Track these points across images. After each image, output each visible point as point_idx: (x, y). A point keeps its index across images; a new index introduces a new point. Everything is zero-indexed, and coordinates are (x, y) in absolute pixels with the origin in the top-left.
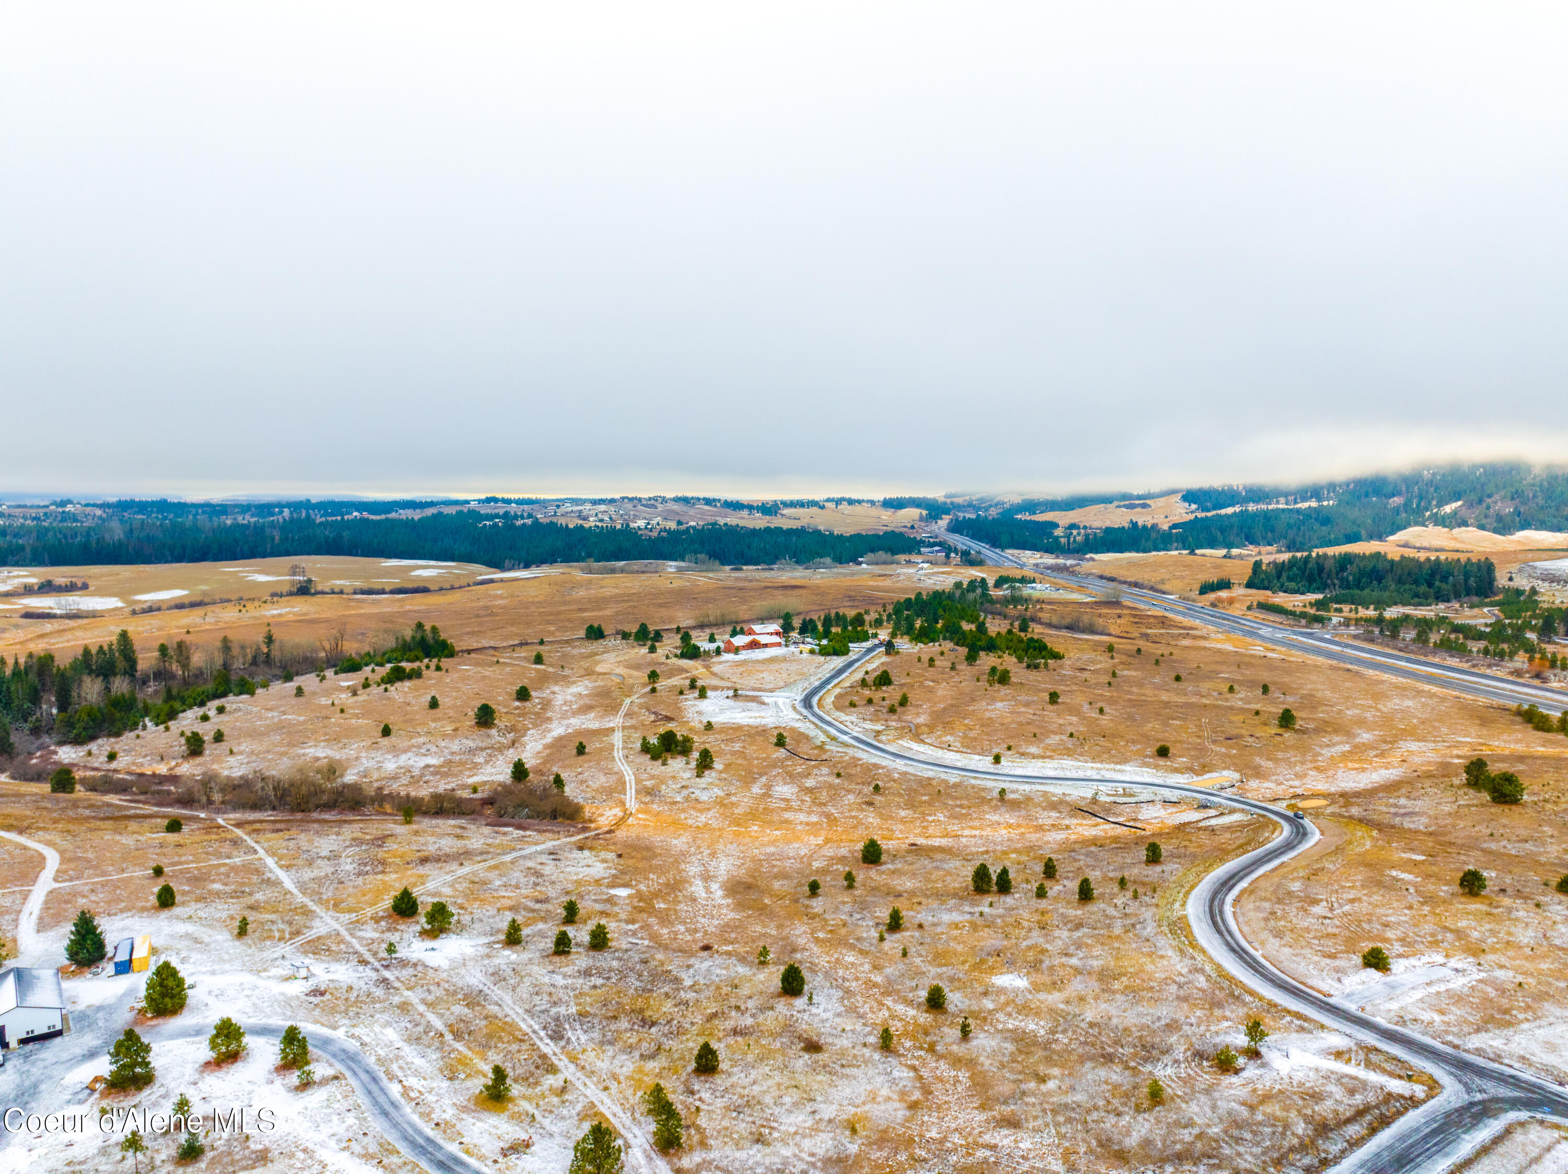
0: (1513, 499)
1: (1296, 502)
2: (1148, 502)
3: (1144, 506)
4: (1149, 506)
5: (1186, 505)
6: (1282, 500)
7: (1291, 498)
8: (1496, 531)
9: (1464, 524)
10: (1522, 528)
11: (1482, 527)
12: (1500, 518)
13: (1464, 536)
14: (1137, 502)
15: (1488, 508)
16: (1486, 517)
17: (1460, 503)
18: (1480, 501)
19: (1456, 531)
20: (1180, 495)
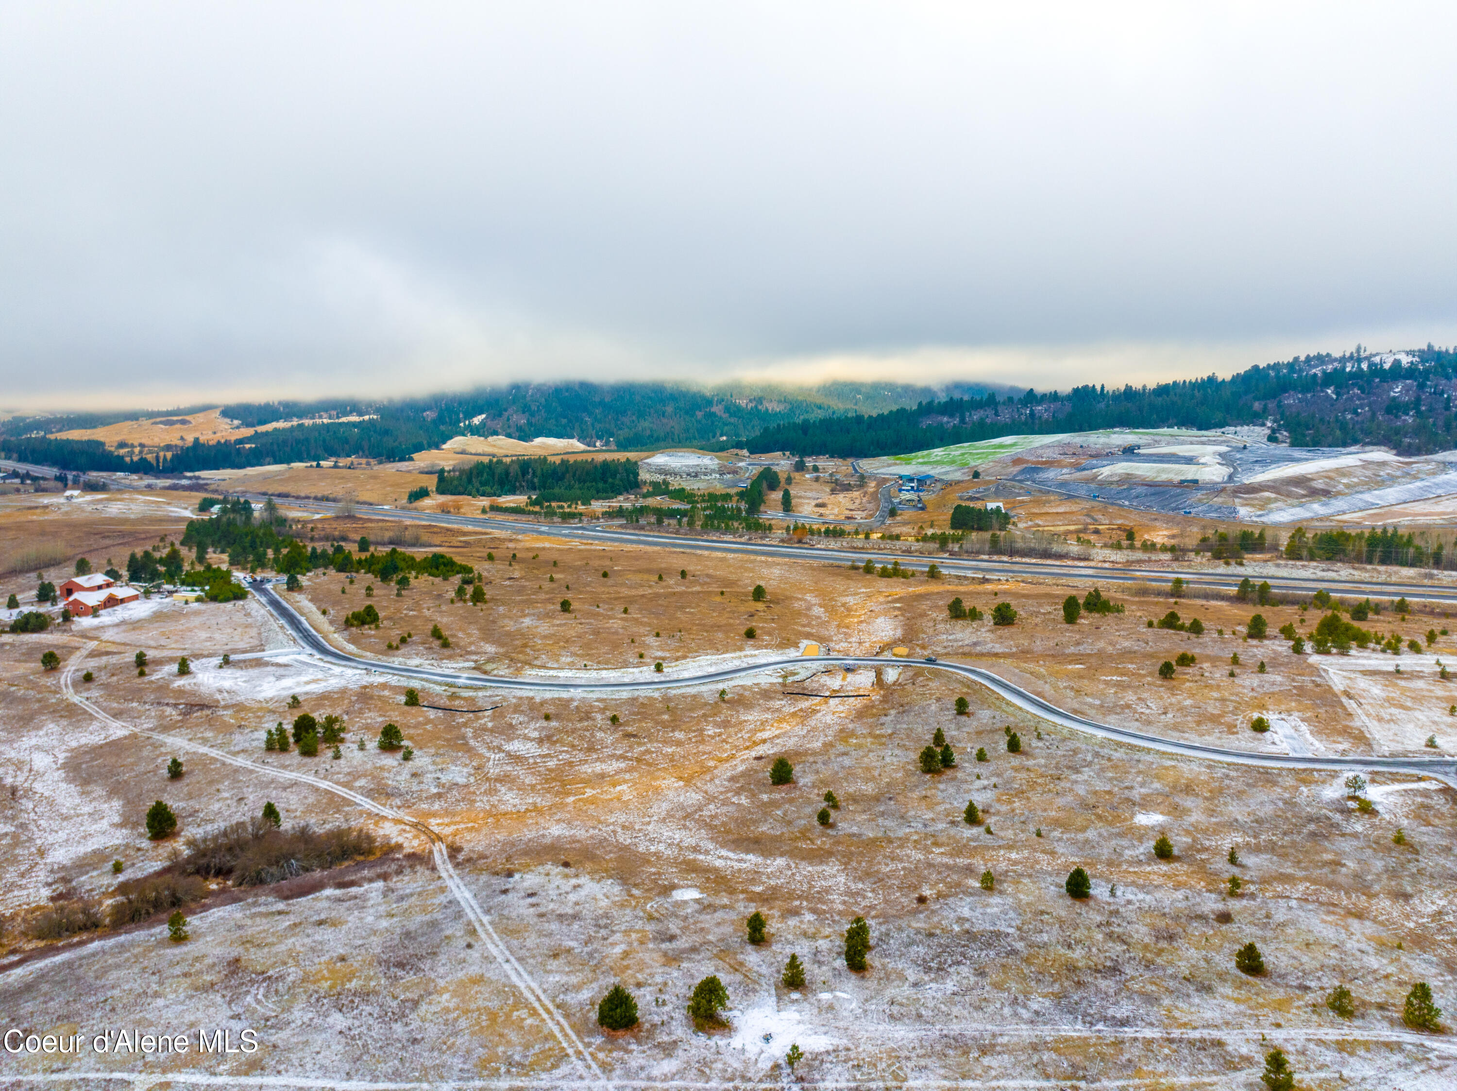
0: (524, 412)
1: (338, 417)
2: (187, 418)
3: (183, 422)
4: (190, 422)
5: (228, 420)
6: (324, 415)
7: (334, 413)
8: (520, 439)
9: (495, 433)
10: (538, 436)
11: (509, 436)
12: (520, 429)
13: (499, 442)
14: (175, 418)
15: (508, 420)
16: (509, 427)
17: (484, 416)
18: (500, 415)
19: (490, 439)
20: (218, 412)
